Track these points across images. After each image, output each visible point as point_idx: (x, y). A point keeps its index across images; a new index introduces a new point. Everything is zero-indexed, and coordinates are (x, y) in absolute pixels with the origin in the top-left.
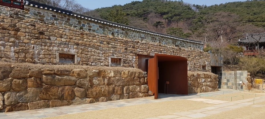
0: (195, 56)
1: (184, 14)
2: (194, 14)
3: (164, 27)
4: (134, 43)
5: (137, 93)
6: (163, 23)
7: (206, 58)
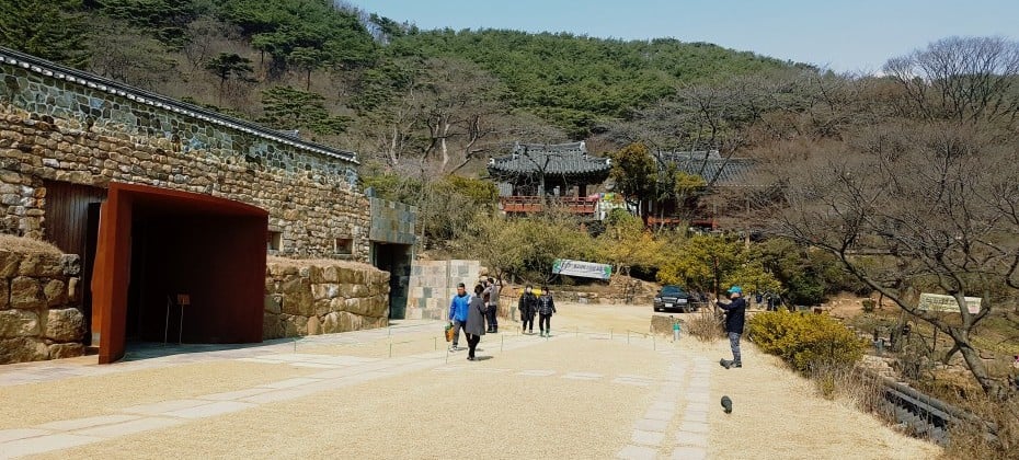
0: (314, 204)
1: (335, 43)
2: (370, 52)
3: (253, 80)
4: (32, 130)
5: (23, 342)
6: (250, 65)
7: (356, 213)
